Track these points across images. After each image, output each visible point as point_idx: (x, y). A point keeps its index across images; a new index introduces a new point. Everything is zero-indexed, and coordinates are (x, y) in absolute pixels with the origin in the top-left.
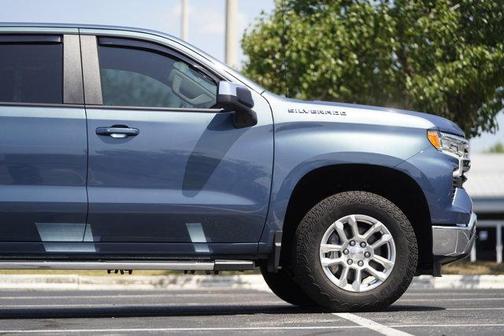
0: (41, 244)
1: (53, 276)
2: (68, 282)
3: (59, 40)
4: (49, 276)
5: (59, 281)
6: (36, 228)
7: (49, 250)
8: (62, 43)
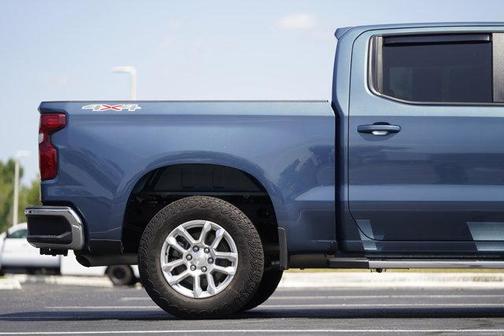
0: (473, 244)
1: (480, 275)
2: (494, 280)
3: (488, 39)
4: (475, 275)
5: (486, 280)
6: (467, 227)
7: (481, 249)
8: (491, 41)
